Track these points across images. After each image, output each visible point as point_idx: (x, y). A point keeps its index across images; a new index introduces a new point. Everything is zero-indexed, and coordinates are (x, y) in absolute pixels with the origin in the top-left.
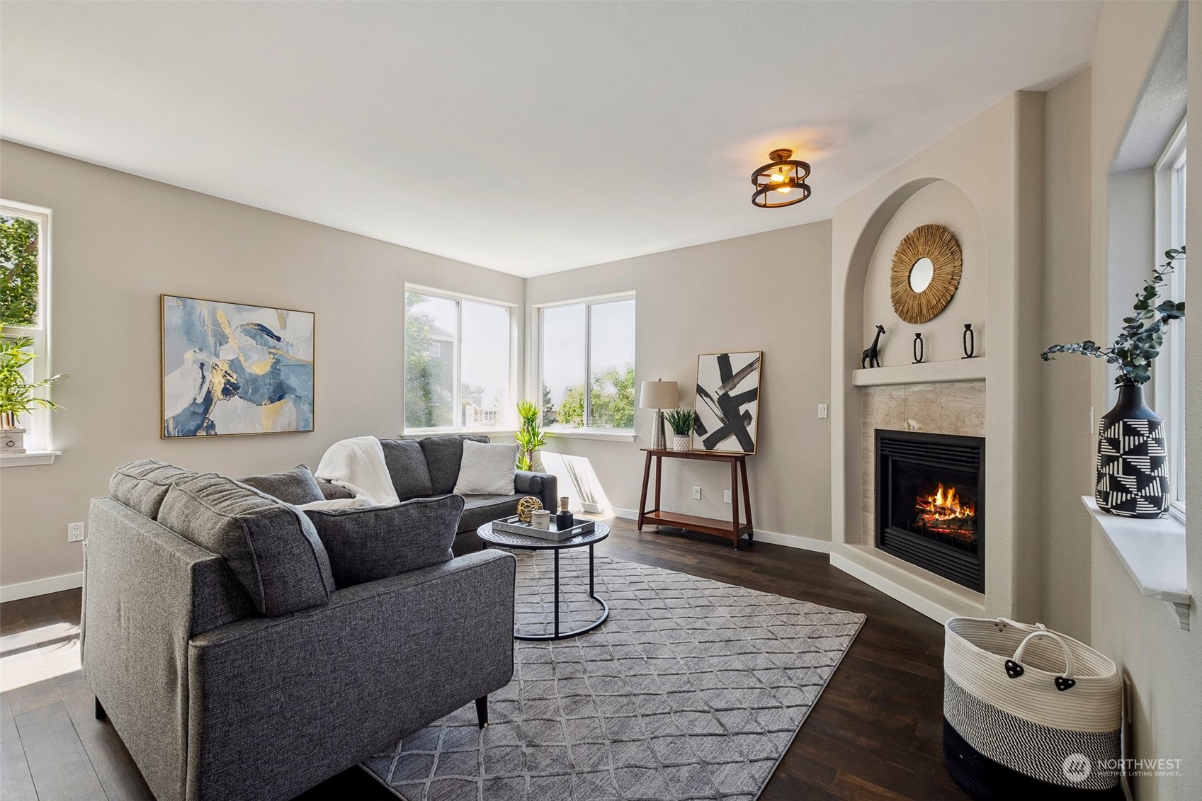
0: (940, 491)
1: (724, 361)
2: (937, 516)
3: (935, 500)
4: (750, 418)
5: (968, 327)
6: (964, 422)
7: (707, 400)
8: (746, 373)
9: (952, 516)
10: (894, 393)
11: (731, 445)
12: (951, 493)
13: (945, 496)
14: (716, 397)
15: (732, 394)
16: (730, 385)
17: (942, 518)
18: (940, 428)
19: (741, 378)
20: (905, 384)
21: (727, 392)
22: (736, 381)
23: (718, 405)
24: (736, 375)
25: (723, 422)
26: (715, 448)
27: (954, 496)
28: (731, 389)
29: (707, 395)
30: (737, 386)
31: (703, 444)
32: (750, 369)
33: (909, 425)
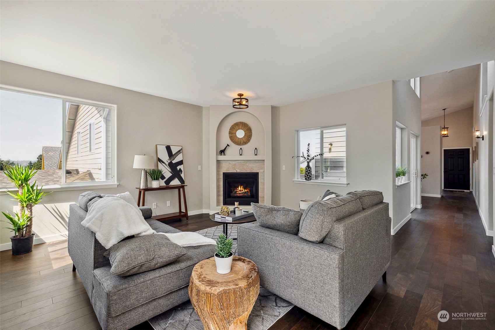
0: (240, 187)
1: (168, 148)
2: (239, 192)
3: (239, 189)
4: (182, 171)
5: (256, 149)
6: (253, 169)
7: (164, 164)
8: (178, 154)
9: (243, 192)
10: (231, 163)
11: (176, 182)
12: (242, 187)
13: (241, 188)
14: (167, 163)
15: (174, 162)
16: (172, 159)
17: (240, 192)
18: (247, 171)
19: (176, 156)
20: (235, 160)
21: (171, 161)
22: (174, 157)
23: (168, 166)
24: (174, 154)
25: (171, 173)
26: (170, 184)
27: (243, 188)
28: (173, 160)
29: (163, 162)
30: (175, 159)
31: (164, 183)
32: (179, 153)
33: (236, 171)
